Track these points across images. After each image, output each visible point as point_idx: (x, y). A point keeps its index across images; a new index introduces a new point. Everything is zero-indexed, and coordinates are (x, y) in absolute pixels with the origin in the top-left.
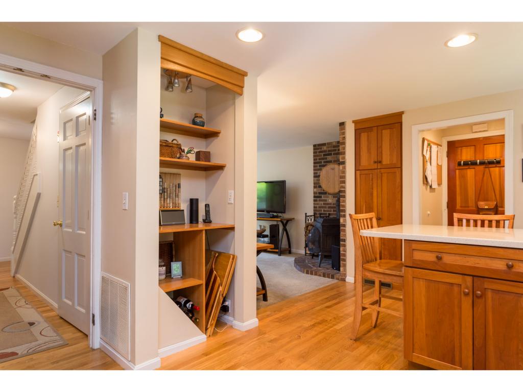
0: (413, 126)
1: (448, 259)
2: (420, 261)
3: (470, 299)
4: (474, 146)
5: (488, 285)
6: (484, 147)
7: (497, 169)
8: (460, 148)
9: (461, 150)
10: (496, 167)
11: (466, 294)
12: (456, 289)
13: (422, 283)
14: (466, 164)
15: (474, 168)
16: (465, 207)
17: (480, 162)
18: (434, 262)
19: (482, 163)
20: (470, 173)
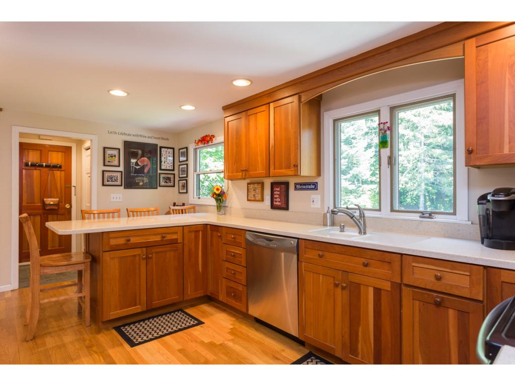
0: (13, 126)
1: (133, 240)
2: (115, 245)
3: (145, 261)
4: (41, 150)
5: (154, 250)
6: (48, 153)
7: (59, 172)
8: (27, 150)
9: (28, 152)
10: (58, 170)
11: (143, 259)
12: (137, 258)
13: (116, 260)
14: (33, 165)
15: (40, 170)
16: (31, 203)
17: (46, 165)
18: (125, 244)
19: (47, 166)
20: (36, 173)
